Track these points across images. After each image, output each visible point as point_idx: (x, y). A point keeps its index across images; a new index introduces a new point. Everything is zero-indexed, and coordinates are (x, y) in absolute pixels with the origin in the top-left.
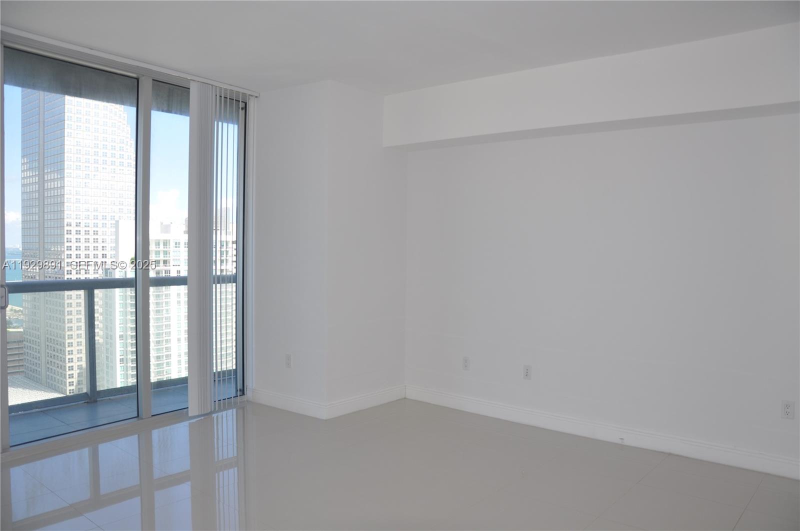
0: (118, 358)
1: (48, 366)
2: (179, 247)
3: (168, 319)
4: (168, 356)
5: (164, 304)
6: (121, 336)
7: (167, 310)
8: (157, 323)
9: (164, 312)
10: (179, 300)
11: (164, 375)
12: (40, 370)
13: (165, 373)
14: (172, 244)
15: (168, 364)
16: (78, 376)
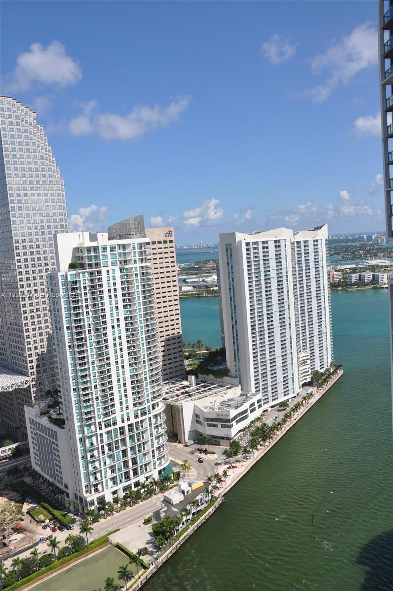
0: (67, 345)
1: (12, 355)
2: (106, 251)
3: (103, 310)
4: (106, 341)
5: (99, 299)
6: (68, 328)
7: (102, 304)
8: (95, 314)
9: (100, 305)
10: (110, 294)
11: (104, 356)
12: (6, 358)
13: (104, 354)
14: (100, 250)
15: (106, 347)
16: (37, 367)
